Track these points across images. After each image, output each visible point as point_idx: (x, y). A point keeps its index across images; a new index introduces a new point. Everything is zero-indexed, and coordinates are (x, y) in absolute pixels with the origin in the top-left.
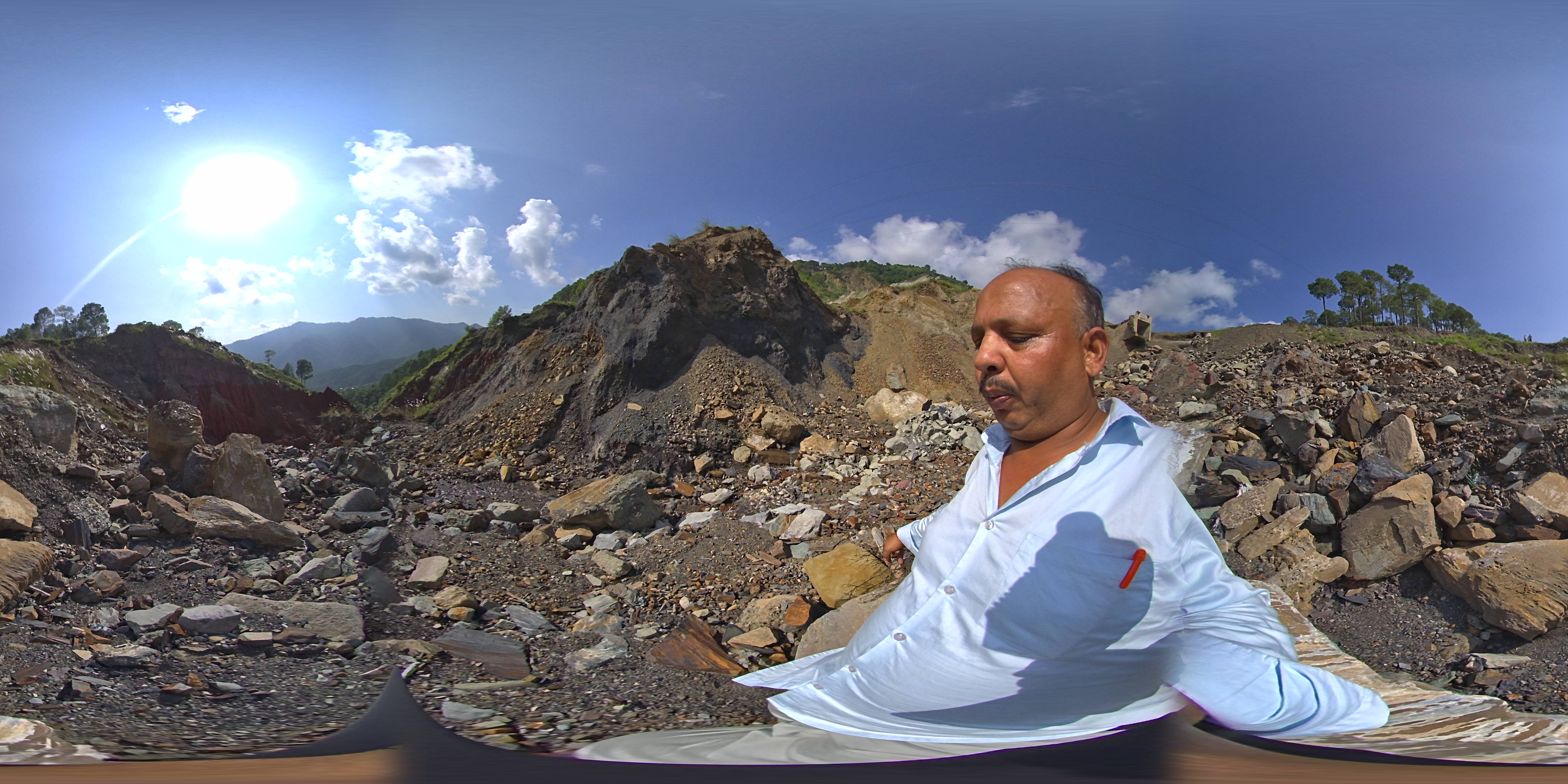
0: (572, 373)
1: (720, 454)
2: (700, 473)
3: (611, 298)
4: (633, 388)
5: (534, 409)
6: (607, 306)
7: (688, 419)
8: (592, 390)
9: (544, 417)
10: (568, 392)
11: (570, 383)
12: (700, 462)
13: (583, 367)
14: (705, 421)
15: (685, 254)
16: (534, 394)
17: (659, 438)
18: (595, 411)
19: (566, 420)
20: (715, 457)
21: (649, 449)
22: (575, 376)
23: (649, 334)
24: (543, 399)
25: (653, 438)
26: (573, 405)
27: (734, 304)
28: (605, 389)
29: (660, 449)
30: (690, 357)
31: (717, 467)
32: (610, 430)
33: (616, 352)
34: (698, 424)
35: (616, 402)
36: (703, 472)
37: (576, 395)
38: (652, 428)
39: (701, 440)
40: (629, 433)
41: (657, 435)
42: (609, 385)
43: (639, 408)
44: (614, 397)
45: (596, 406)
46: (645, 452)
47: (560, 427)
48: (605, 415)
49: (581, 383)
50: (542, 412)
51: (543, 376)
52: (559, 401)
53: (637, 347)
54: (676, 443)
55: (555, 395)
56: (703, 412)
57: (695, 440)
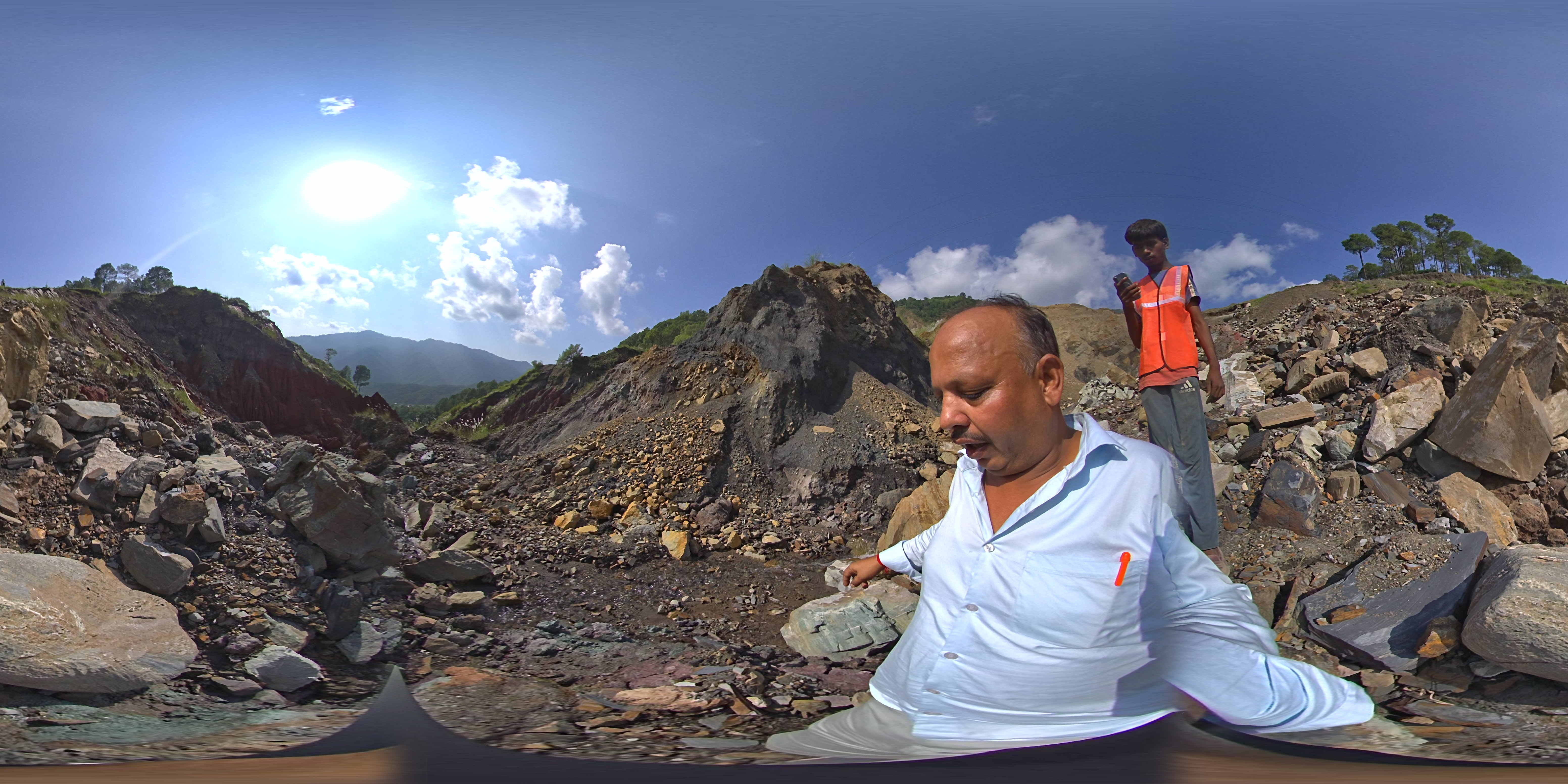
0: (721, 395)
4: (812, 409)
6: (750, 322)
8: (760, 413)
10: (726, 417)
11: (723, 405)
13: (738, 387)
18: (773, 439)
19: (736, 454)
22: (728, 397)
24: (691, 426)
26: (739, 433)
28: (778, 411)
33: (781, 370)
35: (799, 426)
37: (739, 420)
42: (783, 407)
43: (830, 431)
44: (792, 421)
47: (731, 463)
48: (791, 441)
49: (740, 405)
50: (698, 442)
51: (677, 397)
52: (718, 428)
55: (708, 421)
56: (896, 428)
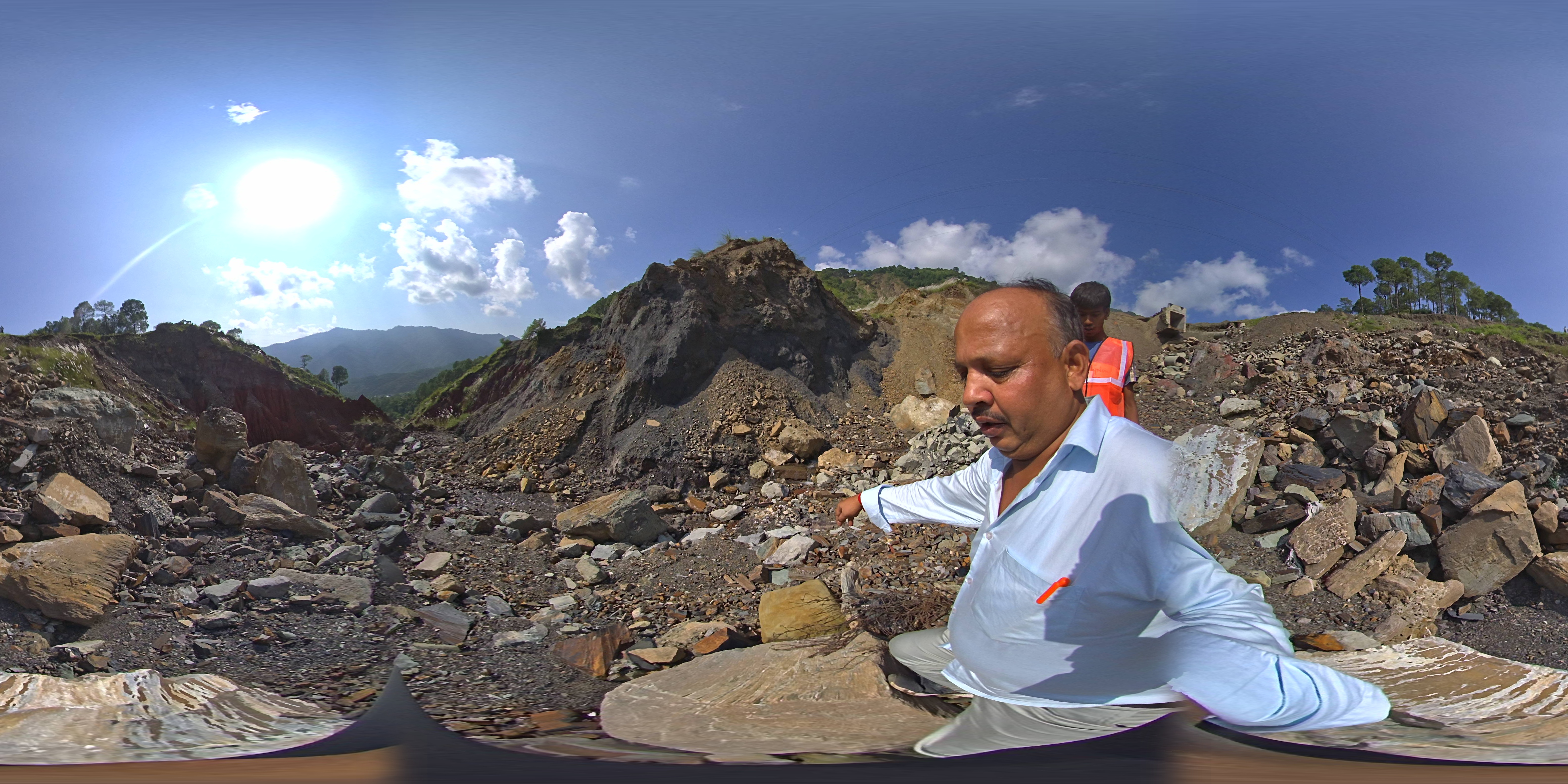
0: (595, 390)
1: (736, 470)
2: (714, 489)
3: (634, 315)
4: (653, 404)
5: (557, 424)
6: (630, 323)
7: (705, 435)
8: (613, 406)
9: (566, 433)
10: (590, 408)
11: (592, 399)
12: (714, 478)
13: (606, 384)
14: (723, 437)
15: (706, 269)
16: (558, 410)
17: (675, 453)
18: (615, 427)
19: (587, 436)
20: (732, 472)
21: (664, 464)
22: (597, 393)
23: (670, 350)
24: (566, 415)
25: (668, 454)
26: (594, 421)
27: (755, 317)
28: (625, 405)
29: (675, 465)
30: (711, 372)
31: (732, 482)
32: (627, 446)
33: (637, 369)
34: (715, 439)
35: (636, 418)
36: (718, 487)
37: (597, 411)
38: (668, 444)
39: (718, 455)
40: (645, 449)
41: (672, 451)
42: (629, 402)
43: (656, 424)
44: (633, 414)
45: (616, 422)
46: (661, 467)
47: (581, 442)
48: (624, 431)
49: (603, 399)
50: (564, 427)
51: (568, 392)
52: (581, 417)
53: (658, 363)
54: (691, 458)
55: (577, 411)
56: (721, 428)
57: (710, 456)
